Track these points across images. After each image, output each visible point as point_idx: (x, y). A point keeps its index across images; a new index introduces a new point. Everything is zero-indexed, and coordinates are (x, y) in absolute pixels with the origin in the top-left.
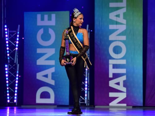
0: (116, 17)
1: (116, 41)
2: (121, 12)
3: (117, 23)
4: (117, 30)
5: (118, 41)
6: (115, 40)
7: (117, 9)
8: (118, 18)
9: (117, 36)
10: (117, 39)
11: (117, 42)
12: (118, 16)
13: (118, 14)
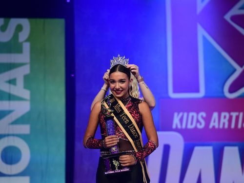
0: (7, 85)
1: (8, 135)
2: (20, 73)
3: (10, 97)
4: (10, 112)
5: (13, 135)
6: (7, 133)
7: (11, 66)
8: (12, 86)
9: (9, 124)
10: (11, 132)
11: (11, 138)
12: (12, 82)
13: (12, 77)
